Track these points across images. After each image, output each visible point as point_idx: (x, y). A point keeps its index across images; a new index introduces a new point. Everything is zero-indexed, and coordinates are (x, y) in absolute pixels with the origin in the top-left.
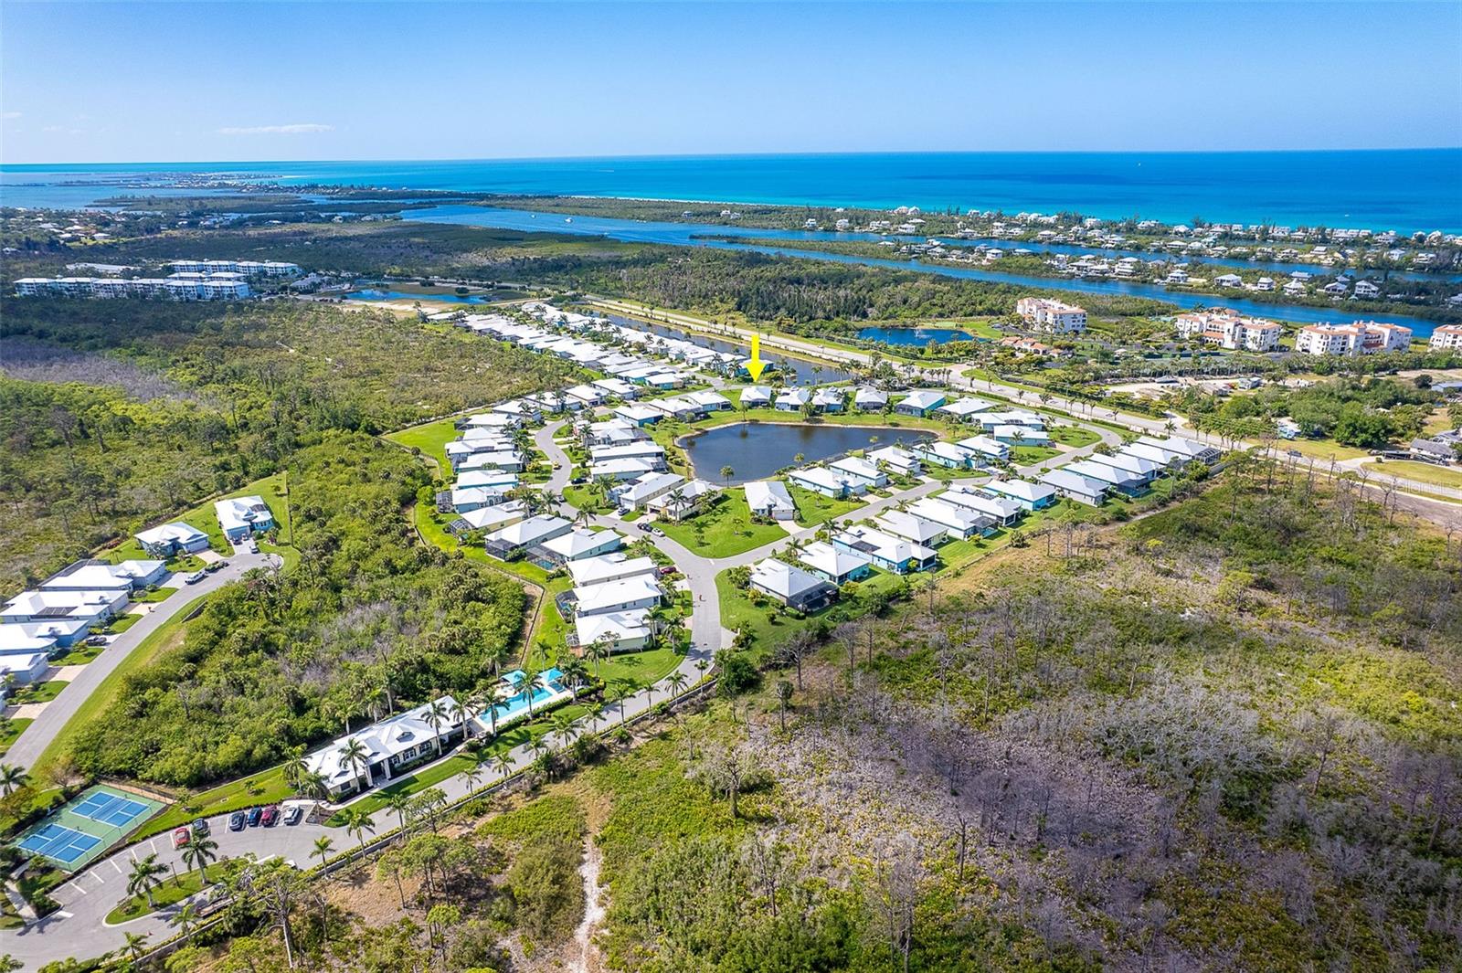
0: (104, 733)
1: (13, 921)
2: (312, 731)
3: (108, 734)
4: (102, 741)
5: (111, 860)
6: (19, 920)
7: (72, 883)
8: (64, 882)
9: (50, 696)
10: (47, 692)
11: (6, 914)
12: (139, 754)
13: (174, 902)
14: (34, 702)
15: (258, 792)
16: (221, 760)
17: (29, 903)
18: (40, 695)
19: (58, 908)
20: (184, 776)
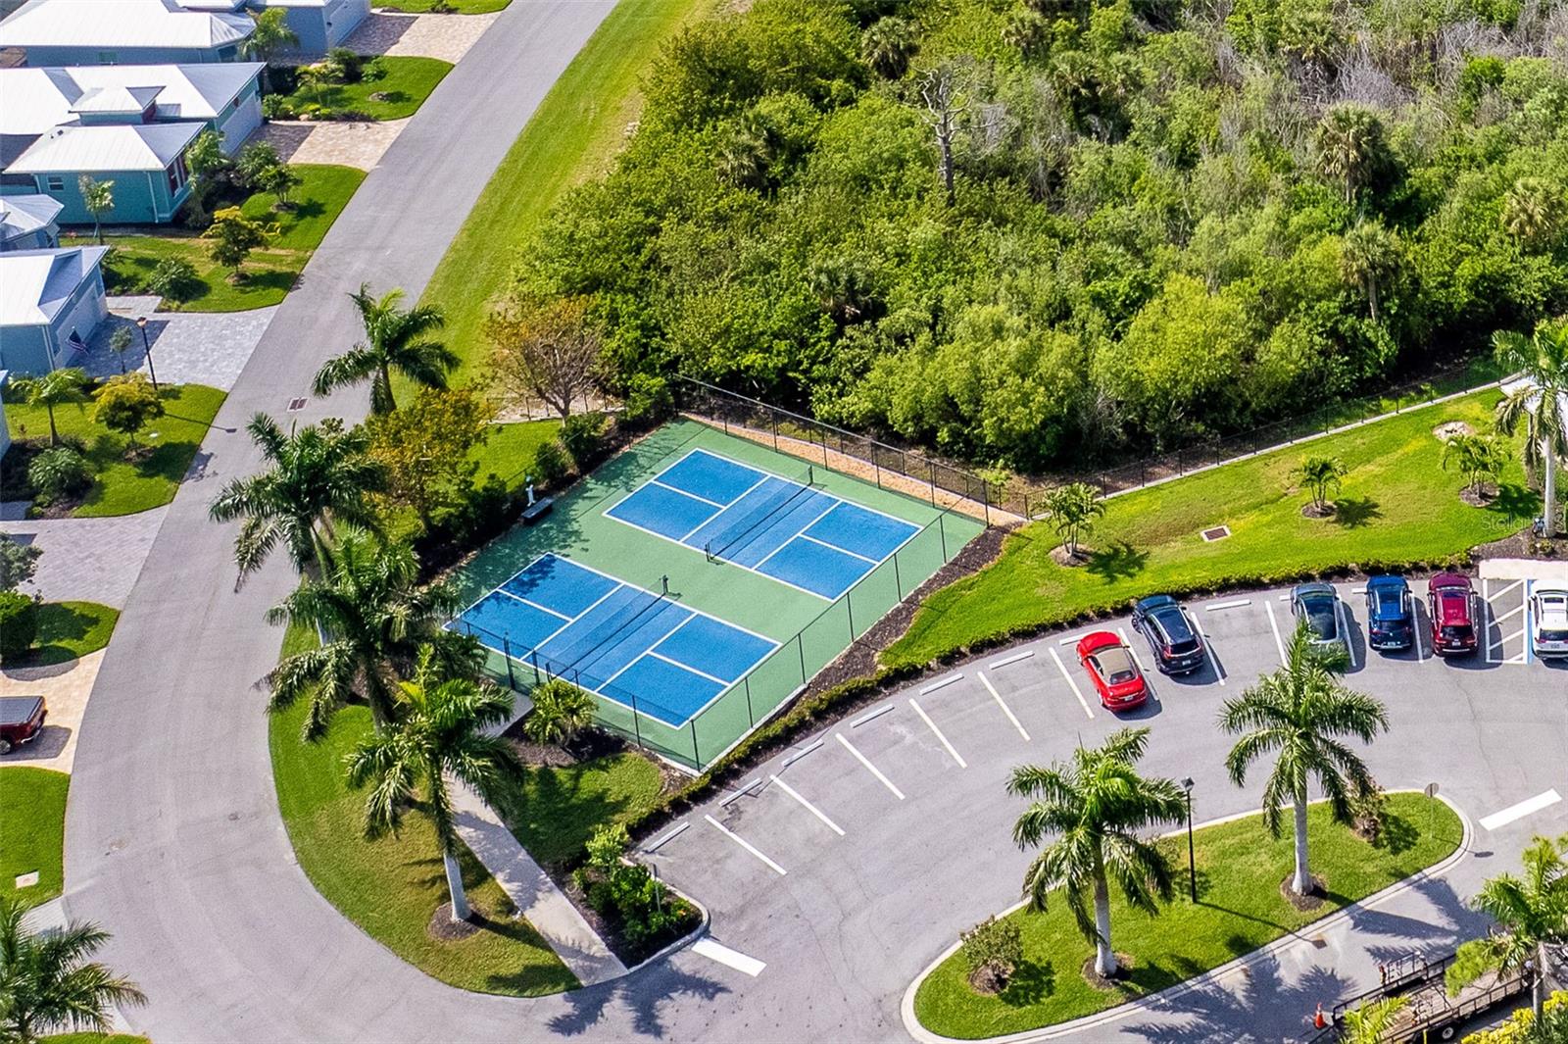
0: (655, 231)
1: (516, 958)
2: (1473, 287)
3: (672, 237)
4: (653, 260)
5: (839, 734)
6: (542, 958)
7: (708, 815)
8: (679, 807)
9: (400, 101)
10: (388, 86)
11: (476, 920)
12: (811, 320)
13: (1194, 969)
14: (350, 118)
15: (1353, 513)
16: (1153, 369)
17: (561, 884)
18: (366, 97)
19: (690, 925)
20: (1022, 420)
